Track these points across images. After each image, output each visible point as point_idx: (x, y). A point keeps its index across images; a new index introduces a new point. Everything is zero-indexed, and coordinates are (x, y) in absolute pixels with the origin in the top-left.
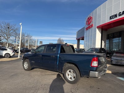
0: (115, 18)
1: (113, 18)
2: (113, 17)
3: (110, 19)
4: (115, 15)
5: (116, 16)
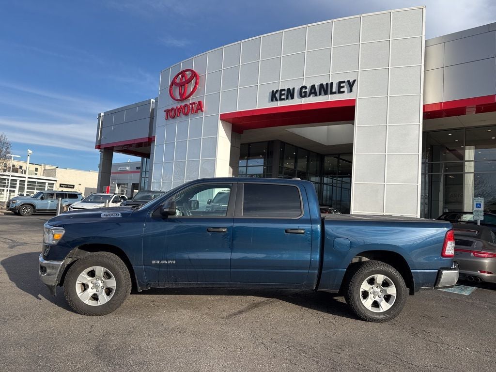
0: (287, 98)
1: (281, 99)
2: (281, 95)
3: (272, 101)
4: (289, 89)
5: (290, 94)
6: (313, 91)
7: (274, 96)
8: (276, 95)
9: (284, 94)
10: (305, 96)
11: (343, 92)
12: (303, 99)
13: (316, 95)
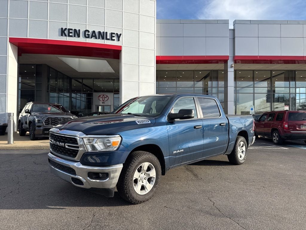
1: (69, 36)
2: (69, 33)
3: (62, 35)
4: (75, 30)
5: (77, 33)
6: (94, 35)
7: (63, 32)
8: (65, 32)
9: (71, 33)
10: (88, 37)
11: (114, 40)
12: (87, 39)
13: (96, 38)
